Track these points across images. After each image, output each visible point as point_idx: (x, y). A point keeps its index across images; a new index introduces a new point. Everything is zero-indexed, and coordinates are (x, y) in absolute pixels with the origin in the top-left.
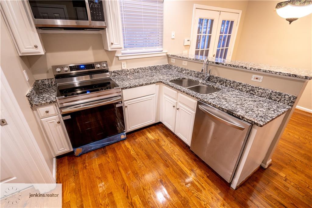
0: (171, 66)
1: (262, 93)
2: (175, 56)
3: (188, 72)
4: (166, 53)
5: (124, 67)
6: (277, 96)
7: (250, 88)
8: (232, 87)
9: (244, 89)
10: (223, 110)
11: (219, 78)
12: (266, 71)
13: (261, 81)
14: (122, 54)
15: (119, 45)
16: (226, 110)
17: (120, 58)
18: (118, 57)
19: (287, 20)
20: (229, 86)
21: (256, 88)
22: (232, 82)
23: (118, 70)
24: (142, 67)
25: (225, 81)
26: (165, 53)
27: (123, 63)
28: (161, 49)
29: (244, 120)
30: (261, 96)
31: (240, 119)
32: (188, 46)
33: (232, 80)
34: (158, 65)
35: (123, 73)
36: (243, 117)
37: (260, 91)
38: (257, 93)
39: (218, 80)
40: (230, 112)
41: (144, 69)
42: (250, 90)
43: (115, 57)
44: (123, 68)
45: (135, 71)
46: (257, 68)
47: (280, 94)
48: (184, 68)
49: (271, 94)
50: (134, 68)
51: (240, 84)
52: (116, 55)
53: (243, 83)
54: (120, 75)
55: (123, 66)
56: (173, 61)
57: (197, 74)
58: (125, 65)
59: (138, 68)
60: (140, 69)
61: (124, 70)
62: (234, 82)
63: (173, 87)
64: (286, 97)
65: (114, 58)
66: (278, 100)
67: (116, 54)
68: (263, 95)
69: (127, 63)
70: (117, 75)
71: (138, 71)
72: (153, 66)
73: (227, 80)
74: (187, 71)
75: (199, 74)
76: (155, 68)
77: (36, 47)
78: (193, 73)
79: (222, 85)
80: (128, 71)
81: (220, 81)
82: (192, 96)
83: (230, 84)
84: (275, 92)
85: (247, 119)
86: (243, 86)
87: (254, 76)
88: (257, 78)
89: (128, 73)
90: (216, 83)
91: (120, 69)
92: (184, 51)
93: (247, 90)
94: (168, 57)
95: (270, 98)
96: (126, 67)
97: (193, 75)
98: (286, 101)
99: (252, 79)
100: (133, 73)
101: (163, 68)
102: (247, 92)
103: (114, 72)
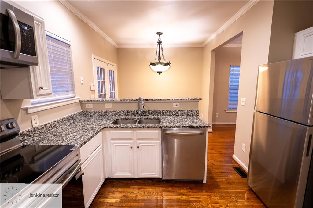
0: (87, 112)
1: (183, 113)
2: (94, 100)
3: (116, 113)
4: (79, 98)
5: (36, 123)
6: (191, 112)
7: (175, 112)
8: (162, 115)
9: (171, 114)
10: (186, 127)
11: (150, 111)
12: (181, 100)
13: (179, 106)
14: (32, 104)
15: (48, 91)
16: (188, 126)
17: (30, 111)
18: (26, 109)
19: (158, 72)
20: (160, 115)
21: (178, 111)
22: (162, 111)
23: (27, 129)
24: (59, 119)
25: (156, 112)
27: (33, 117)
28: (73, 95)
29: (202, 128)
30: (182, 115)
31: (198, 128)
32: (94, 90)
33: (161, 110)
34: (74, 113)
35: (36, 132)
36: (200, 126)
37: (181, 112)
38: (180, 114)
39: (150, 113)
40: (191, 126)
41: (62, 121)
42: (175, 113)
43: (21, 109)
44: (35, 125)
45: (51, 127)
46: (176, 98)
47: (192, 111)
48: (109, 110)
49: (187, 112)
50: (50, 122)
51: (168, 111)
52: (22, 107)
53: (170, 110)
54: (31, 137)
55: (33, 122)
56: (90, 106)
57: (127, 113)
58: (37, 120)
59: (54, 122)
60: (58, 121)
61: (36, 128)
62: (163, 111)
63: (126, 128)
64: (195, 111)
65: (19, 112)
66: (192, 114)
67: (22, 105)
68: (183, 114)
69: (39, 117)
70: (27, 138)
71: (55, 126)
72: (69, 115)
73: (158, 111)
74: (114, 113)
75: (129, 113)
76: (72, 117)
78: (123, 113)
79: (154, 115)
80: (43, 128)
81: (151, 113)
82: (154, 128)
83: (161, 113)
84: (189, 110)
85: (203, 126)
86: (170, 112)
87: (174, 104)
88: (176, 105)
89: (42, 131)
90: (148, 116)
91: (30, 128)
92: (91, 96)
93: (174, 114)
94: (81, 103)
95: (188, 115)
96: (38, 122)
97: (122, 115)
98: (195, 114)
99: (174, 106)
100: (49, 130)
101: (79, 116)
102: (174, 115)
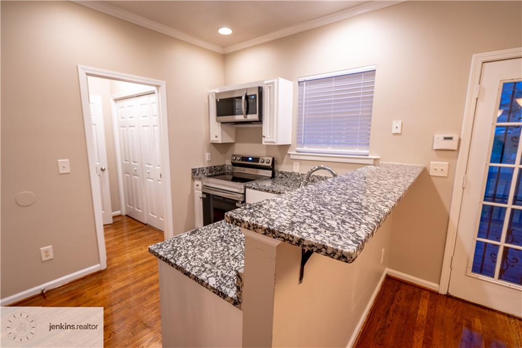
14: (297, 152)
15: (271, 139)
17: (292, 157)
18: (289, 155)
23: (287, 171)
26: (373, 160)
27: (295, 163)
28: (366, 152)
32: (450, 151)
35: (293, 176)
44: (294, 170)
52: (287, 152)
55: (294, 167)
58: (298, 167)
61: (294, 172)
65: (285, 156)
67: (288, 149)
69: (300, 164)
70: (284, 177)
71: (314, 180)
77: (216, 137)
80: (299, 176)
89: (298, 178)
91: (290, 171)
103: (281, 172)
